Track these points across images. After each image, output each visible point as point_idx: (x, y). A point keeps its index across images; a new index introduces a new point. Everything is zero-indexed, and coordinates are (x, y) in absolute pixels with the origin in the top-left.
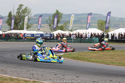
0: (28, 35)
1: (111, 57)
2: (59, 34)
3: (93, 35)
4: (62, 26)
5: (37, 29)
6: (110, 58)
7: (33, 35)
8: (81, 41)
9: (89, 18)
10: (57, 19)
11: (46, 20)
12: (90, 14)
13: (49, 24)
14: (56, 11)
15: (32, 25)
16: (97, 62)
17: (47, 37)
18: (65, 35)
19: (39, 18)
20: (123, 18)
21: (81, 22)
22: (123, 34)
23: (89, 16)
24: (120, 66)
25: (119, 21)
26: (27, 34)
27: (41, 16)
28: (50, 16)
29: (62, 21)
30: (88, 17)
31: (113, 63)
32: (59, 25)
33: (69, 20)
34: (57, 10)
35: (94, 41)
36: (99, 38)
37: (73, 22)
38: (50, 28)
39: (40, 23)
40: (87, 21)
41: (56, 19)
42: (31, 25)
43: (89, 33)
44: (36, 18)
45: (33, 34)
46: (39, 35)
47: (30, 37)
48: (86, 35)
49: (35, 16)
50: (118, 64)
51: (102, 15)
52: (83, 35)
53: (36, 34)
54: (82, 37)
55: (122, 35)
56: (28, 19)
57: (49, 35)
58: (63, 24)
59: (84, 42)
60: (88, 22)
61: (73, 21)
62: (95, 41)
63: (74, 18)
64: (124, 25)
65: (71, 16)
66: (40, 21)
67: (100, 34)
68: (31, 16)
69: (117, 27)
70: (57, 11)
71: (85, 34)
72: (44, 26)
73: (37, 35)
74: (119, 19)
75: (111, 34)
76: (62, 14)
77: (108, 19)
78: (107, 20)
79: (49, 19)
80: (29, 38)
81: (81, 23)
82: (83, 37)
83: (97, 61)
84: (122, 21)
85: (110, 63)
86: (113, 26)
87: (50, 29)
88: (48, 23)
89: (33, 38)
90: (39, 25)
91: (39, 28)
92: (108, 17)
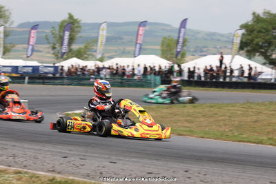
0: (4, 70)
1: (187, 118)
2: (72, 66)
3: (149, 69)
4: (80, 49)
5: (25, 56)
6: (186, 121)
7: (15, 69)
8: (121, 83)
9: (140, 32)
10: (70, 35)
11: (45, 35)
12: (143, 24)
13: (52, 45)
15: (14, 46)
17: (47, 73)
18: (87, 69)
19: (30, 32)
22: (215, 69)
23: (141, 28)
24: (208, 138)
25: (206, 39)
26: (4, 66)
27: (35, 27)
28: (53, 28)
29: (81, 37)
30: (139, 29)
31: (191, 133)
32: (75, 47)
33: (96, 35)
34: (70, 14)
35: (150, 83)
36: (161, 78)
37: (104, 40)
38: (54, 54)
39: (31, 43)
40: (137, 40)
41: (67, 34)
42: (12, 47)
43: (139, 65)
44: (24, 31)
45: (17, 67)
46: (30, 70)
47: (10, 73)
48: (133, 69)
49: (21, 26)
50: (202, 135)
51: (169, 25)
52: (127, 70)
53: (24, 67)
54: (124, 74)
55: (211, 70)
56: (5, 32)
57: (52, 69)
58: (82, 46)
59: (129, 86)
60: (138, 42)
61: (105, 37)
62: (153, 82)
63: (107, 33)
65: (102, 27)
66: (31, 39)
67: (163, 68)
68: (12, 26)
69: (202, 52)
70: (71, 17)
71: (131, 68)
72: (41, 49)
73: (26, 70)
74: (207, 35)
75: (189, 69)
77: (181, 35)
78: (179, 37)
79: (53, 34)
81: (123, 43)
82: (127, 73)
84: (213, 39)
86: (192, 50)
87: (53, 56)
88: (49, 43)
89: (16, 75)
90: (30, 47)
91: (29, 53)
92: (182, 29)
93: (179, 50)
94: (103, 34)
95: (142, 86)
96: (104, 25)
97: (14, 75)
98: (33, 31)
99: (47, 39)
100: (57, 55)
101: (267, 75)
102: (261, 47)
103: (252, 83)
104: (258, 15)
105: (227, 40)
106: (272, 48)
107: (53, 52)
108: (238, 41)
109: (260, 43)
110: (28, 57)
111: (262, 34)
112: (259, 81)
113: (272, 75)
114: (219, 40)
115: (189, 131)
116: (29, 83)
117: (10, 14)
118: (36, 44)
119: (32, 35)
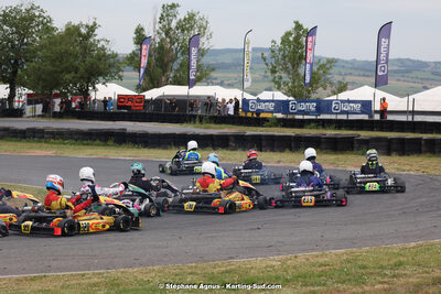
13: (270, 67)
14: (294, 25)
28: (273, 42)
34: (297, 23)
70: (298, 26)
79: (272, 51)
107: (272, 77)
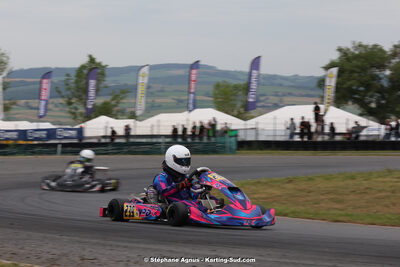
0: (8, 135)
4: (105, 104)
7: (23, 134)
9: (193, 77)
10: (97, 85)
12: (196, 65)
13: (67, 99)
16: (295, 215)
19: (41, 83)
20: (274, 77)
21: (151, 90)
23: (194, 72)
26: (7, 131)
27: (48, 74)
29: (106, 87)
30: (190, 73)
32: (100, 101)
34: (90, 56)
35: (224, 147)
39: (43, 98)
40: (190, 88)
41: (92, 83)
45: (25, 132)
46: (43, 134)
47: (15, 140)
53: (36, 131)
57: (74, 133)
58: (108, 99)
60: (192, 91)
64: (277, 95)
65: (141, 72)
70: (92, 60)
73: (38, 134)
76: (104, 67)
77: (253, 80)
79: (67, 84)
80: (11, 142)
81: (152, 93)
83: (293, 212)
84: (273, 84)
85: (341, 215)
87: (69, 115)
88: (63, 97)
89: (24, 143)
90: (43, 103)
91: (42, 112)
92: (254, 71)
93: (251, 100)
94: (143, 81)
95: (214, 152)
96: (145, 70)
97: (21, 142)
98: (45, 81)
99: (59, 92)
100: (73, 113)
101: (373, 130)
102: (356, 92)
103: (353, 142)
104: (348, 49)
105: (292, 84)
106: (370, 94)
107: (68, 109)
108: (331, 83)
109: (354, 88)
110: (41, 117)
111: (356, 75)
112: (362, 138)
113: (379, 129)
114: (281, 85)
115: (347, 215)
116: (63, 153)
117: (8, 58)
118: (51, 97)
119: (44, 86)
